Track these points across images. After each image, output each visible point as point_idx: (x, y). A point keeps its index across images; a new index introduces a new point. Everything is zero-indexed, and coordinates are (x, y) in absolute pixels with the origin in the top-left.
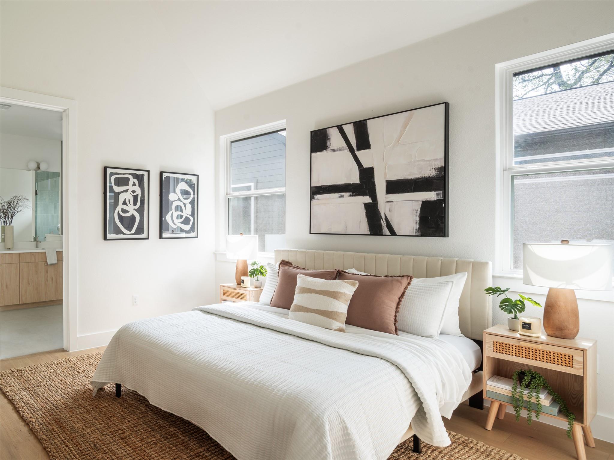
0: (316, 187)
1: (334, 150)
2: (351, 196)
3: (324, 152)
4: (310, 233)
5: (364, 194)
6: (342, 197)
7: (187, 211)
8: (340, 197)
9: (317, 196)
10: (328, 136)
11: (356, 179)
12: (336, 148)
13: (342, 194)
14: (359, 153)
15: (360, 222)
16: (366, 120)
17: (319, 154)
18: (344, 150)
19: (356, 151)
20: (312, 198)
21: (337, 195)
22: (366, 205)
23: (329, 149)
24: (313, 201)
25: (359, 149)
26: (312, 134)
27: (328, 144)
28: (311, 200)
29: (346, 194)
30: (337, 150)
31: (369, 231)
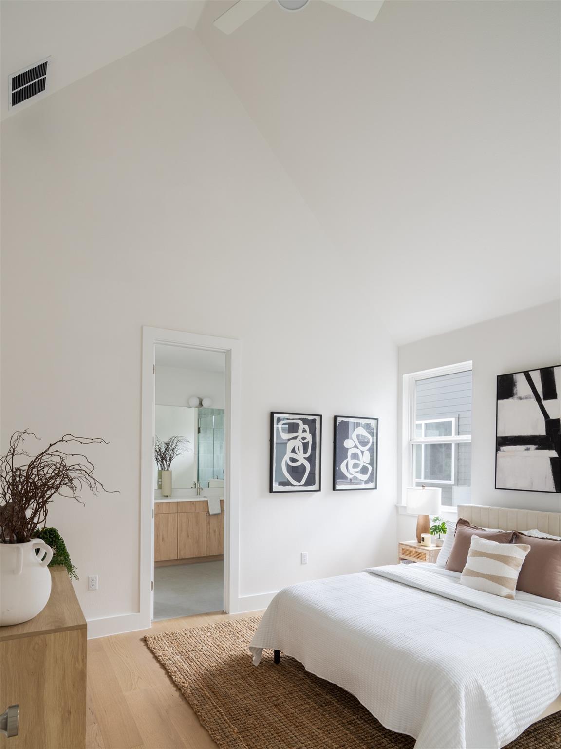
0: (502, 438)
1: (520, 398)
2: (537, 449)
3: (510, 400)
4: (496, 488)
5: (550, 448)
6: (528, 449)
7: (365, 459)
8: (526, 450)
9: (503, 447)
10: (514, 383)
11: (541, 431)
12: (522, 396)
13: (528, 446)
14: (545, 403)
15: (546, 478)
16: (553, 367)
17: (505, 401)
18: (530, 398)
19: (542, 400)
20: (497, 450)
21: (523, 447)
22: (553, 460)
23: (516, 396)
24: (499, 452)
25: (546, 398)
26: (499, 379)
27: (515, 391)
28: (496, 451)
29: (533, 447)
30: (524, 399)
31: (554, 489)
